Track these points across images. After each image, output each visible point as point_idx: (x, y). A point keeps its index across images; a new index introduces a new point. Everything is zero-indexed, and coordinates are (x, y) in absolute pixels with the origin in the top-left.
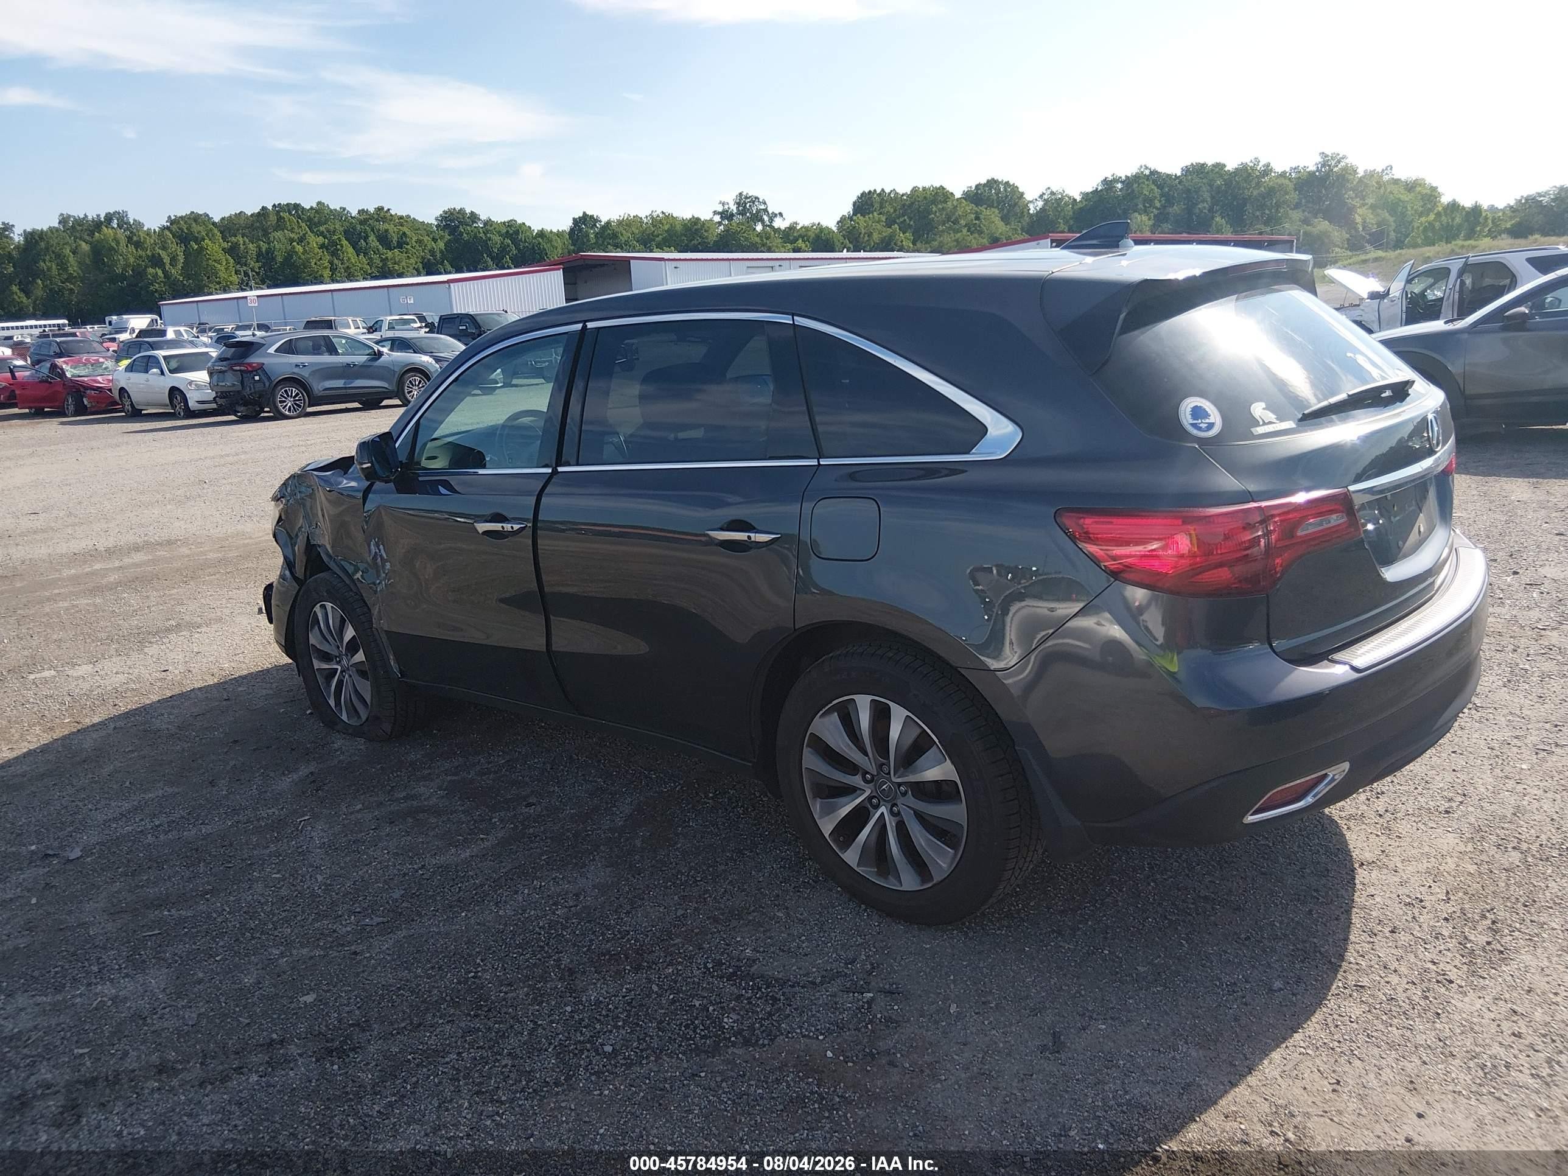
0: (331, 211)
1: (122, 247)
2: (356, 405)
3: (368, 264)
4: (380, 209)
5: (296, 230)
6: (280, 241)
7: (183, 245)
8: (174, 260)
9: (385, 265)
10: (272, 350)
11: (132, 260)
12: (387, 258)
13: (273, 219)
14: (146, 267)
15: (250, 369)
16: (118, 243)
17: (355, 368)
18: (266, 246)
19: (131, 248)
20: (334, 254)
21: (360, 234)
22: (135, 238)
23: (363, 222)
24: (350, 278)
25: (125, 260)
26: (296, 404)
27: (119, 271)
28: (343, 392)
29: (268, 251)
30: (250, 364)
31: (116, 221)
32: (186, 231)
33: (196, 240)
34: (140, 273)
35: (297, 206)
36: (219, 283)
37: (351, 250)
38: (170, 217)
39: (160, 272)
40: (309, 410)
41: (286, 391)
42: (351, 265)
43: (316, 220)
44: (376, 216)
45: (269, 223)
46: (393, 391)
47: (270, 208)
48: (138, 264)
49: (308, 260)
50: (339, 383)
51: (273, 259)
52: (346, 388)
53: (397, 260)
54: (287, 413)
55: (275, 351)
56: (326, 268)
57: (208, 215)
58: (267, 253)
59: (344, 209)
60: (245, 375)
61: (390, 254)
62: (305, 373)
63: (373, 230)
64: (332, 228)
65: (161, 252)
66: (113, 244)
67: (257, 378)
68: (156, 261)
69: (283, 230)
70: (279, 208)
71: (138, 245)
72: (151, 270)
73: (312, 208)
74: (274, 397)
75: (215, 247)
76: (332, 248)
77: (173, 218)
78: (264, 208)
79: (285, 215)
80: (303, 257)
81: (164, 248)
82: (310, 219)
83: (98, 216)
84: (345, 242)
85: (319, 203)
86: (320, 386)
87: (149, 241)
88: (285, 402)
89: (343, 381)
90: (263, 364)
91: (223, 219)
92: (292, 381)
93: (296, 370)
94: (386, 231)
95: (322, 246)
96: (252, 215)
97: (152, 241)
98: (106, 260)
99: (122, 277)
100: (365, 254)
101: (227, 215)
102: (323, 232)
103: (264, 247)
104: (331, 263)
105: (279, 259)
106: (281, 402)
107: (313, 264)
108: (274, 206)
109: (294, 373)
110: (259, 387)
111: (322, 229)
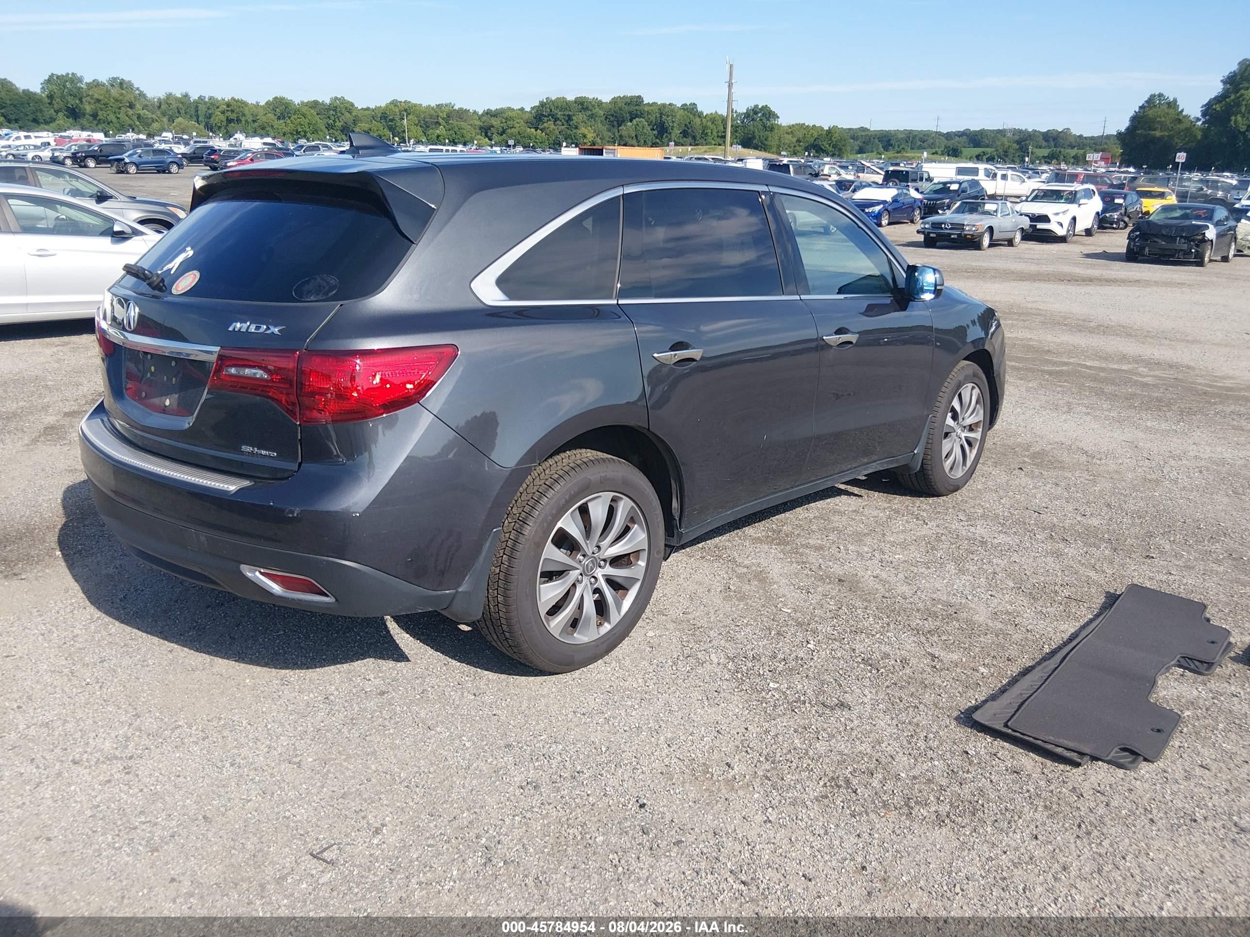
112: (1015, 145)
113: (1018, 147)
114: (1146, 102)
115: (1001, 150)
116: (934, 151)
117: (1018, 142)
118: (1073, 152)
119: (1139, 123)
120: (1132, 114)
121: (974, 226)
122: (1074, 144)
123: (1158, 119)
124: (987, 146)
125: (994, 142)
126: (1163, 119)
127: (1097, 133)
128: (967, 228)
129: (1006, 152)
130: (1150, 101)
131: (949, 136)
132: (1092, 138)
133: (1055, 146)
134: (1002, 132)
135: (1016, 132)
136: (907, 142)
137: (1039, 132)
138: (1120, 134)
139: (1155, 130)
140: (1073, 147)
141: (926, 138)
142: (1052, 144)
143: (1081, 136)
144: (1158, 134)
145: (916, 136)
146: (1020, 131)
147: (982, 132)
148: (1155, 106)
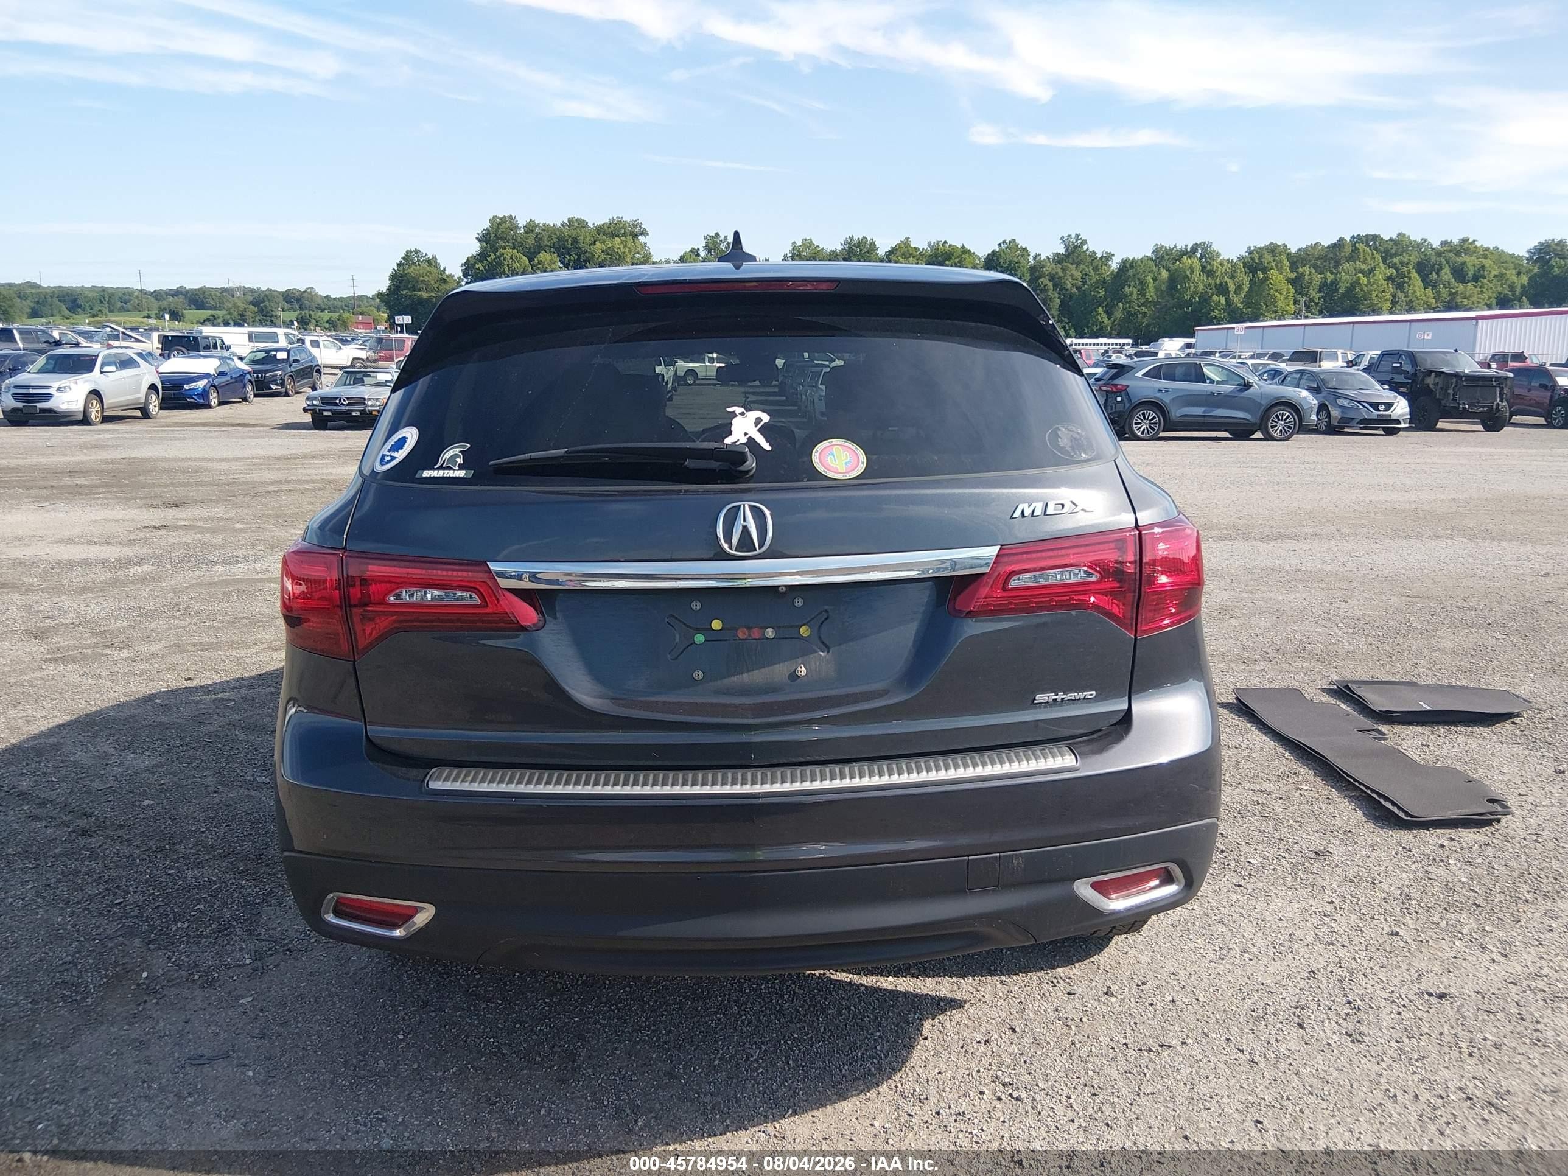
0: (1411, 243)
1: (1195, 277)
2: (1227, 435)
3: (1434, 298)
4: (1464, 241)
5: (1369, 261)
6: (1346, 274)
7: (1251, 275)
8: (1239, 288)
9: (1453, 299)
10: (1139, 374)
11: (1201, 287)
12: (1457, 292)
13: (1348, 250)
14: (1213, 294)
15: (1115, 390)
16: (1192, 272)
17: (1220, 397)
18: (1333, 277)
19: (1204, 277)
20: (1400, 287)
21: (1433, 267)
22: (1209, 267)
23: (1439, 254)
24: (1411, 309)
25: (1195, 287)
26: (1151, 427)
27: (1187, 297)
28: (1201, 420)
29: (1333, 282)
30: (1115, 386)
31: (1200, 251)
32: (1257, 261)
33: (1265, 270)
34: (1205, 299)
35: (1375, 237)
36: (1275, 312)
37: (1419, 283)
38: (1250, 247)
39: (1223, 300)
40: (1162, 434)
41: (1143, 414)
42: (1414, 299)
43: (1393, 251)
44: (1458, 248)
45: (1343, 254)
46: (1255, 424)
47: (1348, 239)
48: (1206, 292)
49: (1370, 292)
50: (1199, 411)
51: (1337, 290)
52: (1204, 416)
53: (1468, 295)
54: (1139, 434)
55: (1143, 375)
56: (1387, 300)
57: (1286, 246)
58: (1332, 283)
59: (1425, 240)
60: (1110, 395)
61: (1461, 287)
62: (1167, 399)
63: (1448, 262)
64: (1406, 260)
65: (1228, 280)
66: (1188, 273)
67: (1119, 399)
68: (1222, 289)
69: (1355, 261)
70: (1357, 239)
71: (1210, 274)
72: (1215, 298)
73: (1391, 240)
74: (1131, 418)
75: (1279, 279)
76: (1398, 281)
77: (1252, 248)
78: (1341, 239)
79: (1361, 246)
80: (1365, 289)
81: (1233, 277)
82: (1386, 251)
83: (1186, 246)
84: (1414, 275)
85: (1399, 234)
86: (1177, 413)
87: (1221, 270)
88: (1140, 423)
89: (1203, 409)
90: (1128, 386)
91: (1300, 250)
92: (1154, 405)
93: (1159, 395)
94: (1464, 263)
95: (1389, 278)
96: (1328, 247)
97: (1224, 271)
98: (1179, 287)
99: (1189, 303)
100: (1434, 287)
101: (1304, 246)
102: (1396, 264)
103: (1330, 277)
104: (1394, 296)
105: (1342, 290)
106: (1137, 423)
107: (1374, 297)
108: (1353, 237)
109: (1155, 397)
110: (1120, 407)
111: (1395, 260)
112: (251, 307)
113: (256, 309)
114: (403, 258)
115: (235, 313)
116: (145, 313)
117: (255, 303)
118: (326, 315)
119: (401, 282)
120: (391, 272)
121: (377, 400)
122: (323, 307)
123: (421, 278)
124: (215, 308)
125: (222, 303)
126: (427, 279)
127: (346, 293)
128: (370, 403)
129: (242, 315)
130: (407, 256)
131: (157, 295)
132: (341, 299)
133: (301, 309)
134: (228, 291)
135: (247, 291)
136: (101, 302)
137: (276, 291)
138: (380, 295)
139: (420, 290)
140: (323, 311)
141: (127, 297)
142: (296, 306)
143: (328, 297)
144: (425, 295)
145: (113, 295)
146: (252, 291)
147: (203, 290)
148: (414, 263)
